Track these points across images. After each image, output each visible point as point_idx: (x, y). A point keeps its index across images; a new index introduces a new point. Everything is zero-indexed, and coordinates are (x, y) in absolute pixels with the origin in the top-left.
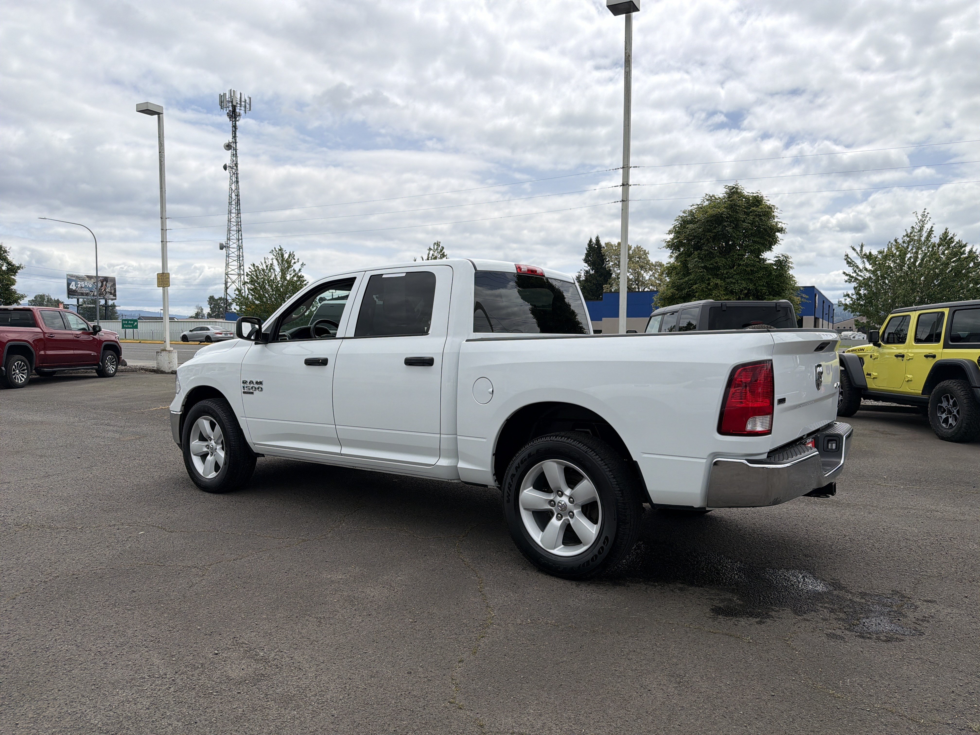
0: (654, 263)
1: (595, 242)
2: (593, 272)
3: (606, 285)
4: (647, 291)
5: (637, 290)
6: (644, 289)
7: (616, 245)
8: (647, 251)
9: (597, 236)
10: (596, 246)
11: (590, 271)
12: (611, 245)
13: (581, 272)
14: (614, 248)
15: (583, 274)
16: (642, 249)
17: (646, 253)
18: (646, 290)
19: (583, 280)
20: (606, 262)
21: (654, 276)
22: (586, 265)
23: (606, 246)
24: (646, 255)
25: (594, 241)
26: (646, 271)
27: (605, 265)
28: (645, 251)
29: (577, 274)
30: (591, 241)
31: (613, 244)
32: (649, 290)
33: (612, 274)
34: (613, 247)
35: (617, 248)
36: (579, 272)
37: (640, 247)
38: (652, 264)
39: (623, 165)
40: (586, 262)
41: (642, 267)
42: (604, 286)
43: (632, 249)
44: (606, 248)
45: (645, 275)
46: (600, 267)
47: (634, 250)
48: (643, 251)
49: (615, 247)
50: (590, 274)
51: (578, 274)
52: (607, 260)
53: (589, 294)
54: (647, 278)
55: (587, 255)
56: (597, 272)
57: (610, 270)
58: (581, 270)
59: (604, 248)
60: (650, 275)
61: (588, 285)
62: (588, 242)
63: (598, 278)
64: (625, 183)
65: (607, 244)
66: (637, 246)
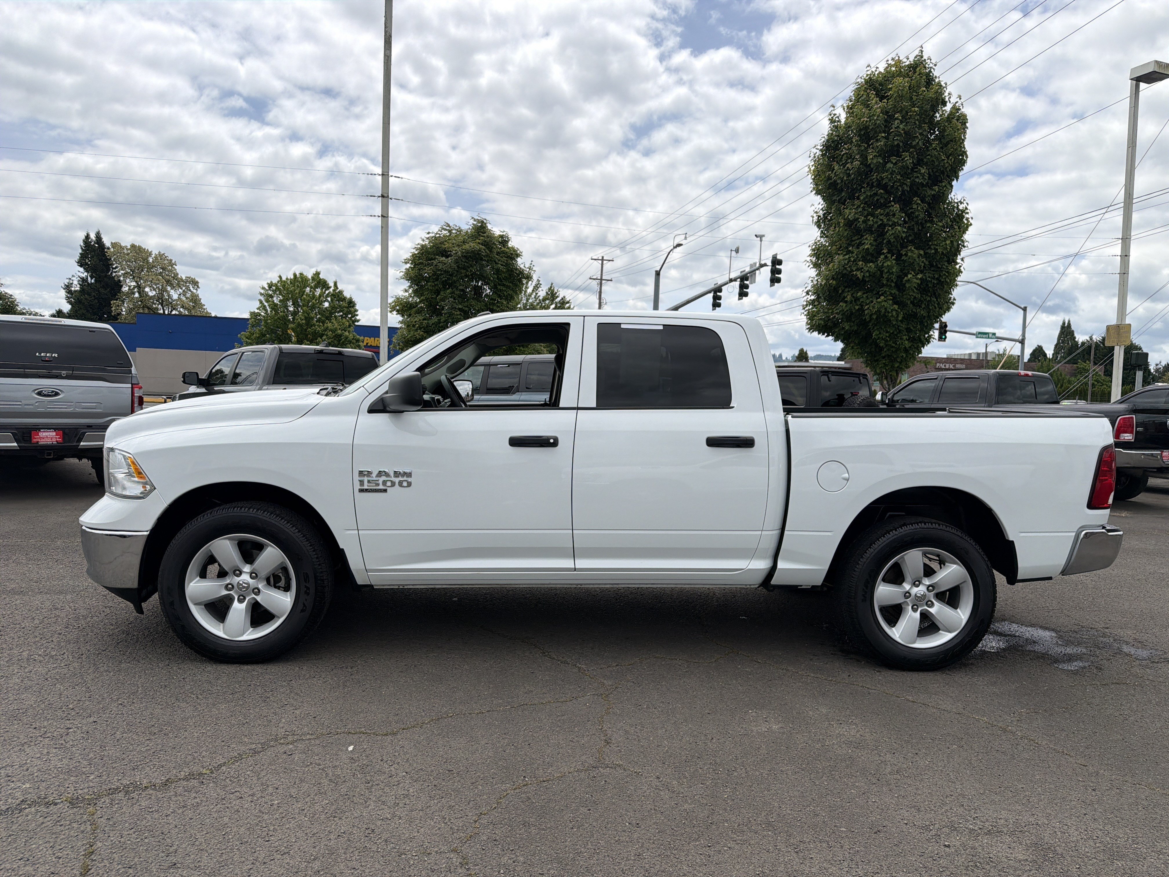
0: (184, 278)
1: (94, 239)
2: (93, 281)
3: (115, 301)
4: (175, 315)
5: (161, 312)
6: (172, 311)
7: (129, 247)
8: (173, 262)
9: (97, 230)
10: (97, 245)
11: (87, 278)
12: (121, 247)
13: (73, 278)
14: (125, 251)
15: (75, 282)
16: (166, 257)
17: (171, 263)
18: (174, 312)
19: (75, 291)
20: (113, 269)
21: (184, 295)
22: (82, 269)
23: (113, 247)
24: (172, 266)
25: (93, 236)
26: (173, 288)
27: (112, 273)
28: (171, 260)
29: (66, 282)
30: (88, 237)
31: (123, 245)
32: (177, 313)
33: (121, 286)
34: (123, 249)
35: (129, 251)
36: (70, 279)
37: (163, 254)
38: (182, 279)
39: (382, 172)
40: (81, 266)
41: (168, 282)
42: (112, 302)
43: (153, 256)
44: (112, 250)
45: (172, 292)
46: (104, 274)
47: (156, 257)
48: (168, 260)
49: (127, 250)
50: (88, 283)
51: (68, 281)
52: (114, 267)
53: (88, 311)
54: (175, 296)
55: (83, 256)
56: (100, 281)
57: (119, 281)
58: (73, 276)
59: (108, 248)
60: (179, 293)
61: (86, 299)
62: (84, 237)
63: (102, 290)
64: (386, 195)
65: (114, 245)
66: (159, 253)
